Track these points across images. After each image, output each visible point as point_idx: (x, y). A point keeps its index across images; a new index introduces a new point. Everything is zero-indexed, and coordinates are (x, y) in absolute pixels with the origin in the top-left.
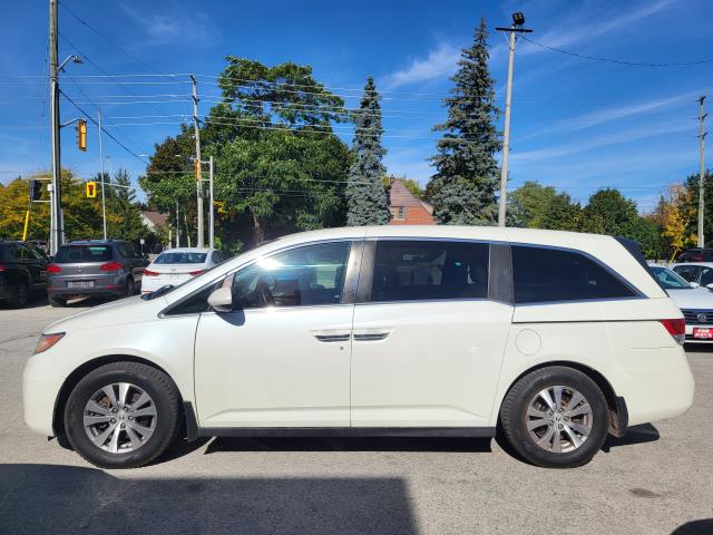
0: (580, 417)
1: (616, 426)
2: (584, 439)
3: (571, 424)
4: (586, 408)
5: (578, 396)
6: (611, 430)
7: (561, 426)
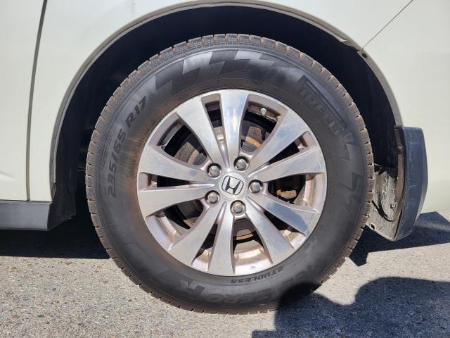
0: (295, 183)
1: (388, 211)
2: (298, 241)
3: (266, 200)
4: (311, 159)
5: (291, 124)
6: (373, 220)
7: (238, 206)
